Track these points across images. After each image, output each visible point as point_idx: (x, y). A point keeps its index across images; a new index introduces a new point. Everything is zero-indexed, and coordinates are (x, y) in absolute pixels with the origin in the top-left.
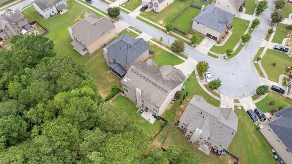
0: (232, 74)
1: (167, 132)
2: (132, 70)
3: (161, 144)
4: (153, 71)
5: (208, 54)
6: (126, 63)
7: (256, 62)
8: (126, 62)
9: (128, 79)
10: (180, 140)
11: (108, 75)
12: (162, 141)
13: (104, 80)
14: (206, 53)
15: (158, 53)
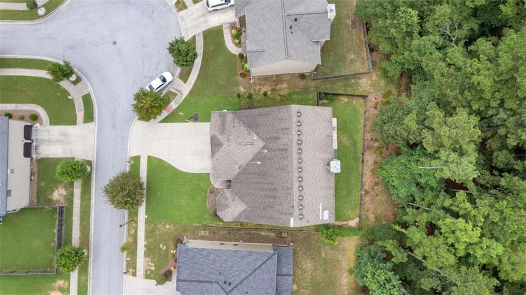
0: (115, 43)
1: (334, 84)
2: (301, 219)
3: (362, 78)
4: (257, 183)
5: (92, 121)
6: (268, 260)
7: (41, 11)
8: (266, 261)
9: (321, 211)
10: (332, 54)
11: (301, 280)
12: (356, 81)
13: (318, 277)
14: (91, 126)
15: (168, 227)
